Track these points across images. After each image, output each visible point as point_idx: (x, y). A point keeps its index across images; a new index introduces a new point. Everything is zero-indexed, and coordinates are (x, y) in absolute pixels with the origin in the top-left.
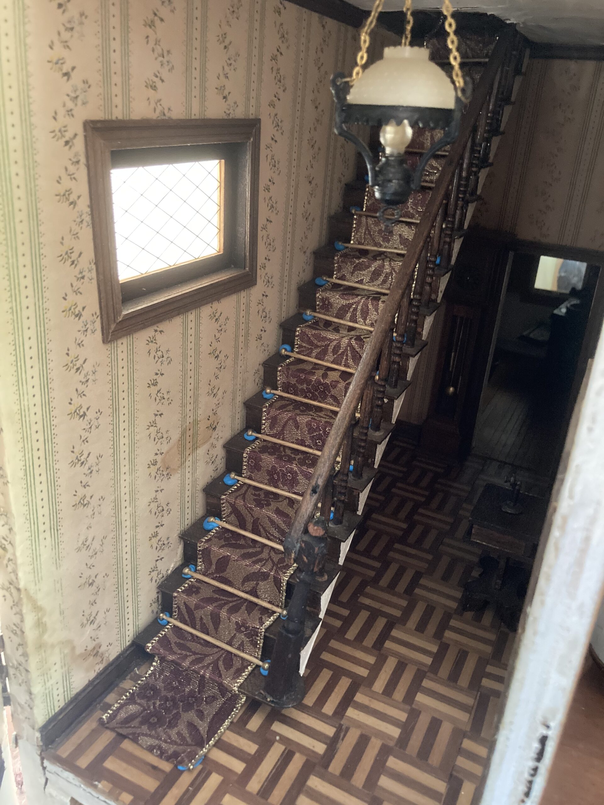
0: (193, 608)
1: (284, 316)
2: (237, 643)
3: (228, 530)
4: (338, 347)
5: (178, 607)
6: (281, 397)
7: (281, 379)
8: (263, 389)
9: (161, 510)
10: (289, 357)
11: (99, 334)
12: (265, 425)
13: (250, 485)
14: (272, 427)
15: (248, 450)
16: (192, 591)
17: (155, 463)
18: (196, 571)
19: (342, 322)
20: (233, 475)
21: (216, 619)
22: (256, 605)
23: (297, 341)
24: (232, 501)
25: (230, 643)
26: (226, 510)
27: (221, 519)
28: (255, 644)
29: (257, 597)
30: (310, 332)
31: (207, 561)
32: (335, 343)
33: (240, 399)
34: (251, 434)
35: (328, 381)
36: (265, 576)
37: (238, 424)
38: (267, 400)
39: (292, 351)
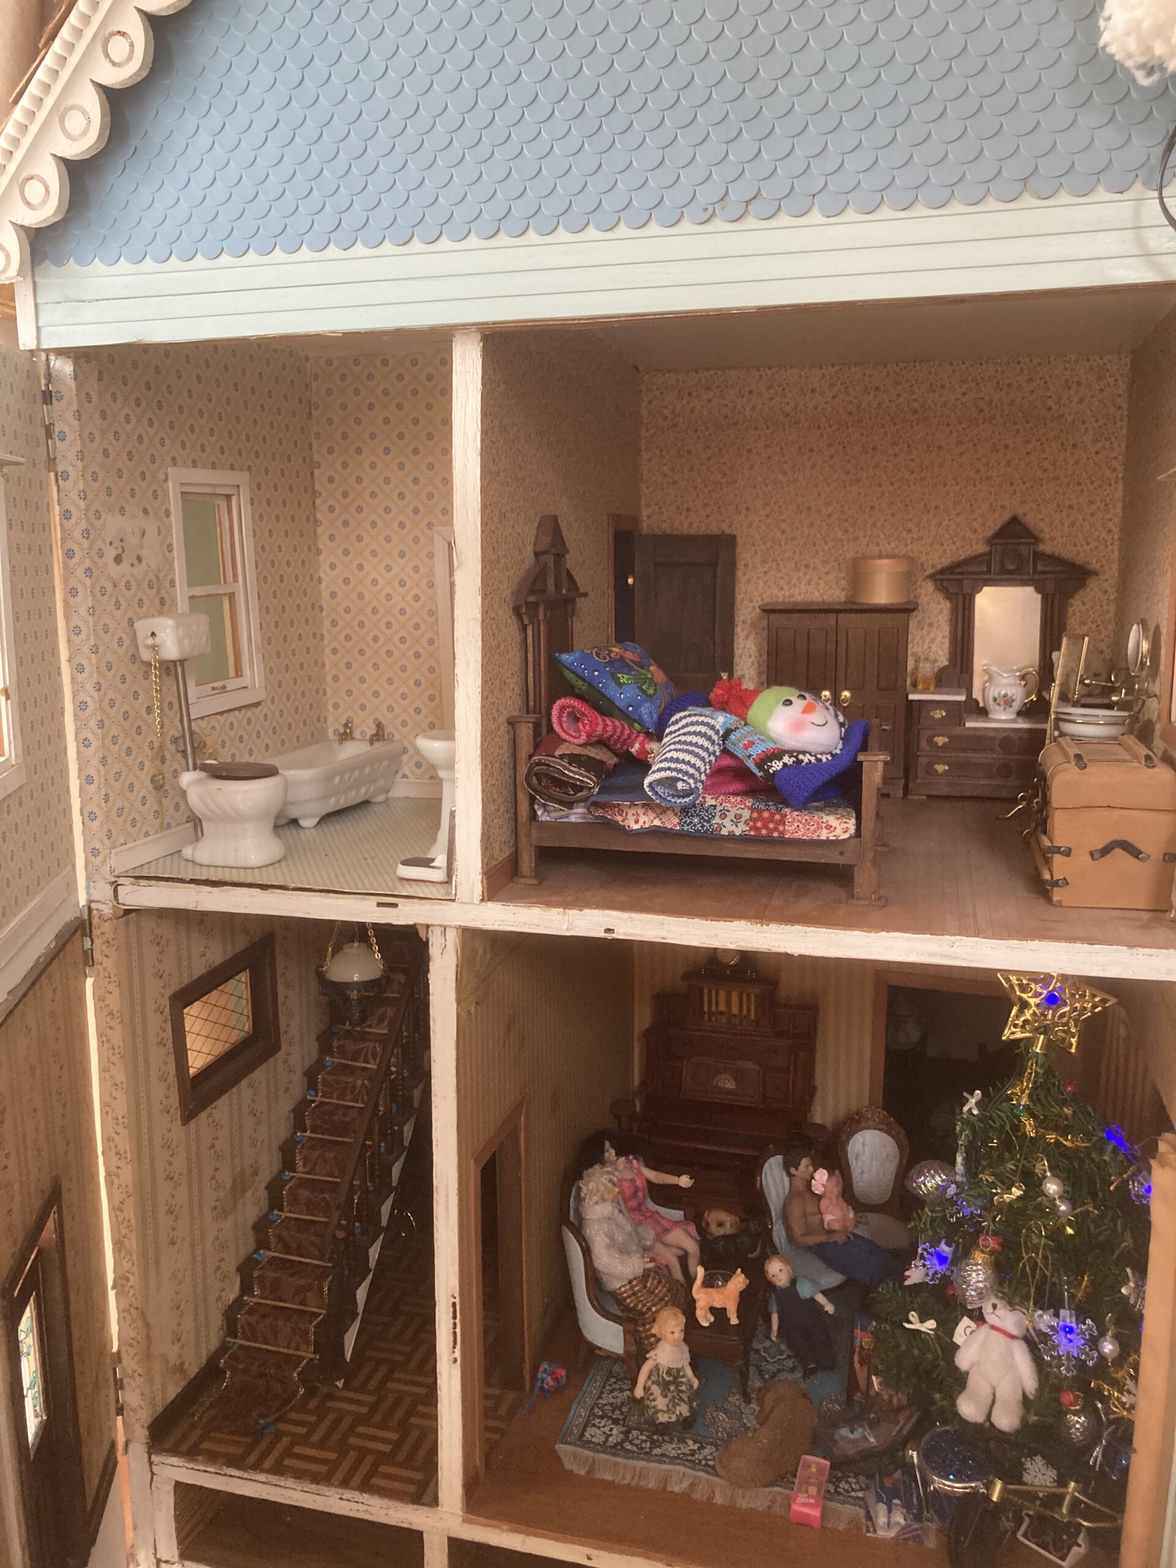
0: (254, 1324)
1: (307, 1065)
2: (293, 1345)
3: (277, 1258)
4: (354, 1087)
5: (242, 1328)
6: (310, 1138)
7: (308, 1123)
8: (295, 1133)
9: (223, 1247)
10: (314, 1101)
11: (179, 1121)
12: (299, 1163)
13: (291, 1218)
14: (305, 1165)
15: (287, 1187)
16: (251, 1312)
17: (215, 1208)
18: (254, 1296)
19: (357, 1064)
20: (276, 1212)
21: (275, 1330)
22: (305, 1312)
23: (320, 1086)
24: (278, 1232)
25: (288, 1347)
26: (273, 1241)
27: (270, 1250)
28: (308, 1342)
29: (305, 1305)
30: (330, 1078)
31: (262, 1287)
32: (350, 1086)
33: (275, 1146)
34: (288, 1174)
35: (348, 1119)
36: (310, 1287)
37: (276, 1166)
38: (299, 1142)
39: (316, 1096)
